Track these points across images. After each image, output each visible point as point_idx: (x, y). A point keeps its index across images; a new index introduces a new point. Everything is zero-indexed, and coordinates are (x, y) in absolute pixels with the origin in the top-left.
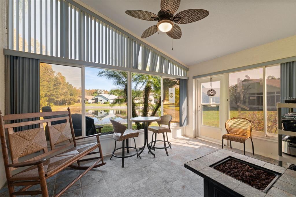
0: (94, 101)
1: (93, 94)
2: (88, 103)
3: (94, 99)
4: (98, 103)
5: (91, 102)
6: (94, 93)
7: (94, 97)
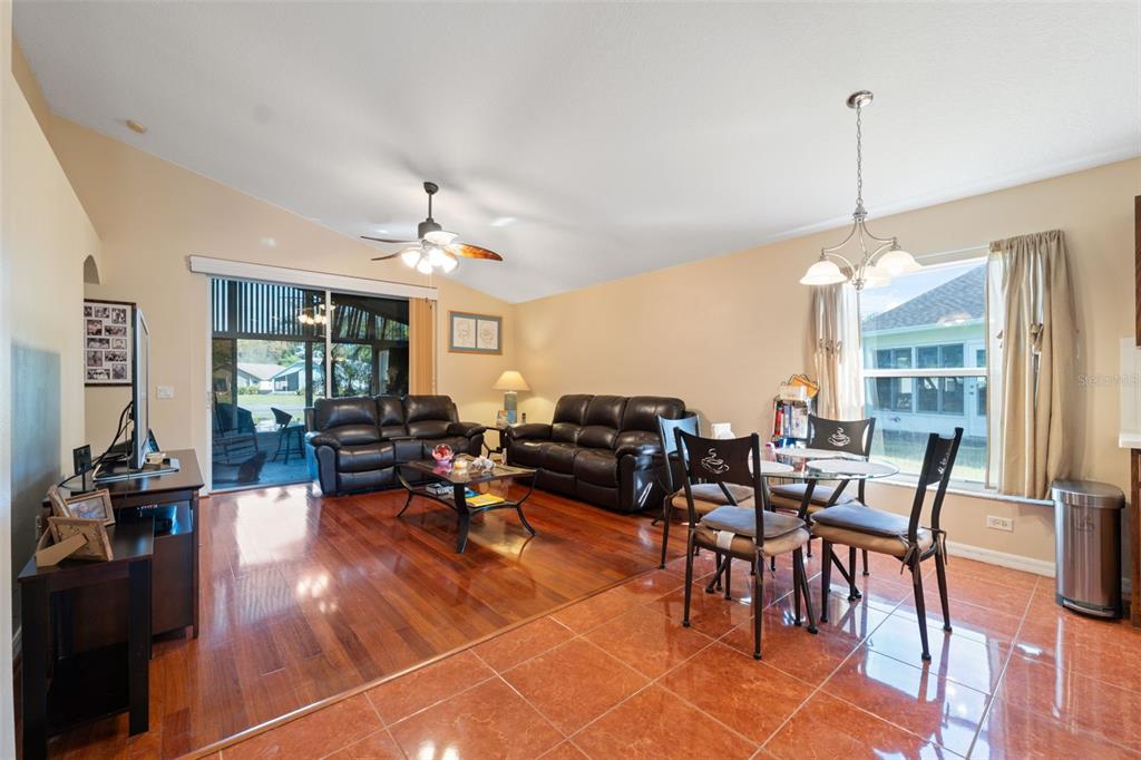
0: (285, 384)
1: (283, 357)
2: (260, 392)
3: (283, 379)
4: (299, 394)
5: (272, 388)
6: (285, 352)
7: (282, 368)
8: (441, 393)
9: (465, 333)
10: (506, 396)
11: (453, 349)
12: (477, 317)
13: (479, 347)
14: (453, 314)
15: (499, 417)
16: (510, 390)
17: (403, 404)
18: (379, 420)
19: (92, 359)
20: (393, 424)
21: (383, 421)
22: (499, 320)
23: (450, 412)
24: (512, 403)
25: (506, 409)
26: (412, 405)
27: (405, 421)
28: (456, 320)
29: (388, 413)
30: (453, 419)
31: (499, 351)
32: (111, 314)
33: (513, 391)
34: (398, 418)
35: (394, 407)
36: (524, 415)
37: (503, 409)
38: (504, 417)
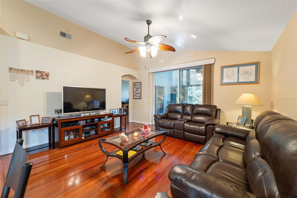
8: (214, 104)
10: (243, 108)
11: (222, 84)
12: (238, 66)
13: (240, 81)
14: (223, 68)
15: (238, 119)
16: (246, 105)
17: (193, 108)
18: (183, 112)
19: (137, 94)
20: (188, 114)
21: (184, 113)
22: (257, 64)
23: (214, 113)
24: (247, 112)
25: (242, 115)
26: (196, 108)
27: (192, 114)
28: (225, 70)
29: (187, 110)
30: (214, 116)
31: (257, 81)
32: (138, 85)
33: (248, 105)
34: (190, 112)
35: (190, 108)
36: (253, 120)
37: (241, 115)
38: (240, 120)
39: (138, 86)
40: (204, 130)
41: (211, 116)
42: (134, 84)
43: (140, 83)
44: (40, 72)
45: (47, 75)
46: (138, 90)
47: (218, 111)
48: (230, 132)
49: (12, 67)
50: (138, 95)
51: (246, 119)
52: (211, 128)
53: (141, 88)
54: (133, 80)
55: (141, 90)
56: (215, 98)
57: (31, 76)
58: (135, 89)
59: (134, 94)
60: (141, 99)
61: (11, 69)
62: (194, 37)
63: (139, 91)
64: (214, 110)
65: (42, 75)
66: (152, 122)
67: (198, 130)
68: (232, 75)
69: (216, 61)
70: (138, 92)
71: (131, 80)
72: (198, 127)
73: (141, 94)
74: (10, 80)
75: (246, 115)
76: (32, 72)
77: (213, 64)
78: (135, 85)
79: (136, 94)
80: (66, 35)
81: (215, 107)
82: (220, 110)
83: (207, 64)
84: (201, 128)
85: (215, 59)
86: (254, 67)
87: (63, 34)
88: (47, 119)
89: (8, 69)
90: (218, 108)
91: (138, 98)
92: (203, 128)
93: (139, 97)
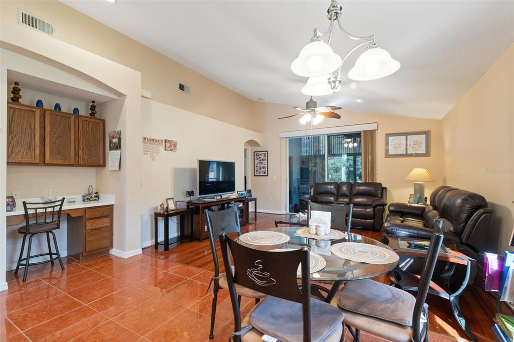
8: (378, 181)
9: (397, 145)
10: (415, 184)
11: (388, 156)
12: (406, 134)
13: (408, 153)
14: (388, 135)
15: (410, 198)
16: (418, 181)
17: (351, 186)
18: (338, 193)
19: (260, 168)
20: (344, 196)
21: (340, 194)
22: (427, 133)
23: (379, 192)
24: (419, 189)
25: (415, 193)
26: (356, 187)
27: (351, 195)
28: (390, 138)
29: (343, 190)
30: (380, 196)
31: (427, 154)
32: (263, 155)
33: (421, 181)
34: (347, 193)
35: (347, 188)
36: (426, 198)
37: (413, 193)
38: (412, 199)
39: (262, 157)
40: (372, 213)
41: (375, 196)
42: (255, 153)
43: (266, 152)
44: (169, 141)
45: (175, 145)
46: (262, 163)
47: (384, 190)
48: (406, 210)
49: (146, 136)
50: (263, 170)
51: (419, 197)
52: (381, 209)
53: (267, 160)
54: (252, 147)
55: (267, 162)
56: (379, 174)
57: (161, 147)
58: (256, 162)
59: (255, 169)
60: (267, 176)
61: (145, 138)
62: (359, 101)
63: (264, 164)
64: (379, 189)
65: (170, 145)
66: (286, 210)
67: (365, 213)
68: (398, 145)
69: (379, 126)
70: (262, 165)
71: (250, 148)
72: (364, 210)
73: (268, 169)
74: (144, 153)
75: (419, 193)
76: (162, 141)
77: (375, 130)
78: (256, 156)
79: (258, 169)
80: (185, 87)
81: (380, 184)
82: (386, 188)
83: (368, 131)
84: (367, 210)
85: (378, 124)
86: (424, 136)
87: (182, 87)
88: (181, 203)
89: (141, 140)
90: (383, 186)
91: (262, 174)
92: (369, 210)
93: (265, 173)
